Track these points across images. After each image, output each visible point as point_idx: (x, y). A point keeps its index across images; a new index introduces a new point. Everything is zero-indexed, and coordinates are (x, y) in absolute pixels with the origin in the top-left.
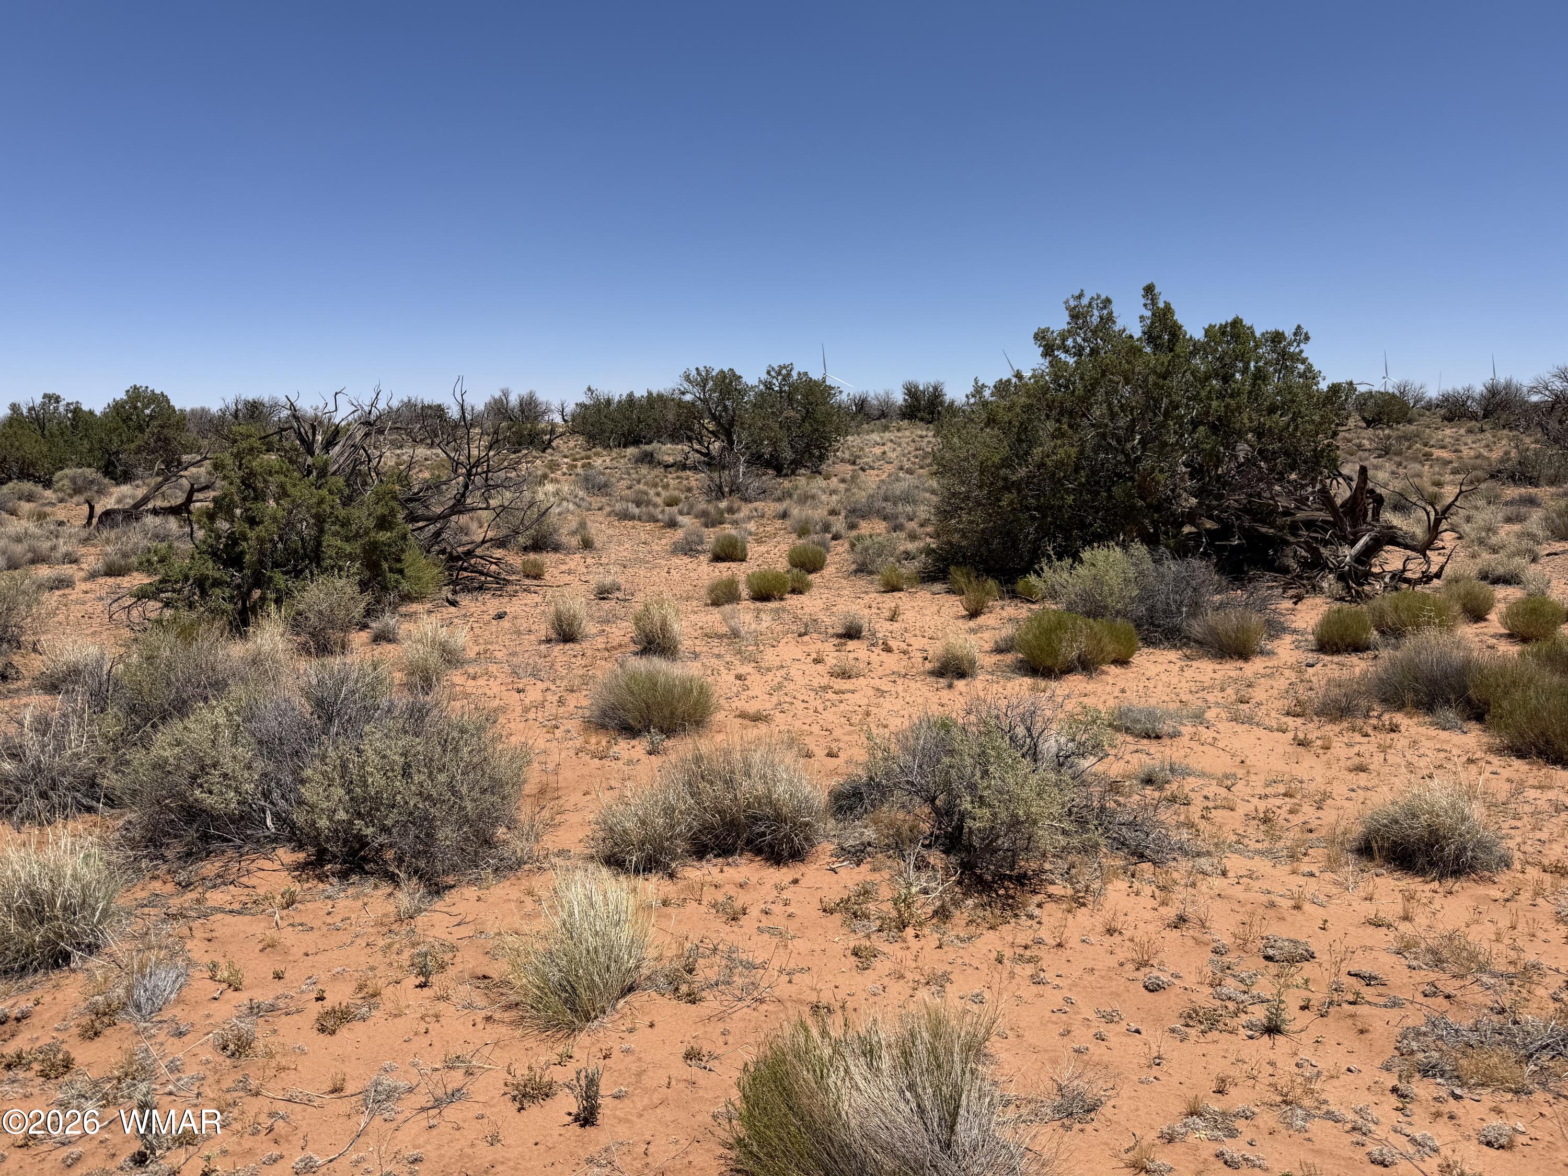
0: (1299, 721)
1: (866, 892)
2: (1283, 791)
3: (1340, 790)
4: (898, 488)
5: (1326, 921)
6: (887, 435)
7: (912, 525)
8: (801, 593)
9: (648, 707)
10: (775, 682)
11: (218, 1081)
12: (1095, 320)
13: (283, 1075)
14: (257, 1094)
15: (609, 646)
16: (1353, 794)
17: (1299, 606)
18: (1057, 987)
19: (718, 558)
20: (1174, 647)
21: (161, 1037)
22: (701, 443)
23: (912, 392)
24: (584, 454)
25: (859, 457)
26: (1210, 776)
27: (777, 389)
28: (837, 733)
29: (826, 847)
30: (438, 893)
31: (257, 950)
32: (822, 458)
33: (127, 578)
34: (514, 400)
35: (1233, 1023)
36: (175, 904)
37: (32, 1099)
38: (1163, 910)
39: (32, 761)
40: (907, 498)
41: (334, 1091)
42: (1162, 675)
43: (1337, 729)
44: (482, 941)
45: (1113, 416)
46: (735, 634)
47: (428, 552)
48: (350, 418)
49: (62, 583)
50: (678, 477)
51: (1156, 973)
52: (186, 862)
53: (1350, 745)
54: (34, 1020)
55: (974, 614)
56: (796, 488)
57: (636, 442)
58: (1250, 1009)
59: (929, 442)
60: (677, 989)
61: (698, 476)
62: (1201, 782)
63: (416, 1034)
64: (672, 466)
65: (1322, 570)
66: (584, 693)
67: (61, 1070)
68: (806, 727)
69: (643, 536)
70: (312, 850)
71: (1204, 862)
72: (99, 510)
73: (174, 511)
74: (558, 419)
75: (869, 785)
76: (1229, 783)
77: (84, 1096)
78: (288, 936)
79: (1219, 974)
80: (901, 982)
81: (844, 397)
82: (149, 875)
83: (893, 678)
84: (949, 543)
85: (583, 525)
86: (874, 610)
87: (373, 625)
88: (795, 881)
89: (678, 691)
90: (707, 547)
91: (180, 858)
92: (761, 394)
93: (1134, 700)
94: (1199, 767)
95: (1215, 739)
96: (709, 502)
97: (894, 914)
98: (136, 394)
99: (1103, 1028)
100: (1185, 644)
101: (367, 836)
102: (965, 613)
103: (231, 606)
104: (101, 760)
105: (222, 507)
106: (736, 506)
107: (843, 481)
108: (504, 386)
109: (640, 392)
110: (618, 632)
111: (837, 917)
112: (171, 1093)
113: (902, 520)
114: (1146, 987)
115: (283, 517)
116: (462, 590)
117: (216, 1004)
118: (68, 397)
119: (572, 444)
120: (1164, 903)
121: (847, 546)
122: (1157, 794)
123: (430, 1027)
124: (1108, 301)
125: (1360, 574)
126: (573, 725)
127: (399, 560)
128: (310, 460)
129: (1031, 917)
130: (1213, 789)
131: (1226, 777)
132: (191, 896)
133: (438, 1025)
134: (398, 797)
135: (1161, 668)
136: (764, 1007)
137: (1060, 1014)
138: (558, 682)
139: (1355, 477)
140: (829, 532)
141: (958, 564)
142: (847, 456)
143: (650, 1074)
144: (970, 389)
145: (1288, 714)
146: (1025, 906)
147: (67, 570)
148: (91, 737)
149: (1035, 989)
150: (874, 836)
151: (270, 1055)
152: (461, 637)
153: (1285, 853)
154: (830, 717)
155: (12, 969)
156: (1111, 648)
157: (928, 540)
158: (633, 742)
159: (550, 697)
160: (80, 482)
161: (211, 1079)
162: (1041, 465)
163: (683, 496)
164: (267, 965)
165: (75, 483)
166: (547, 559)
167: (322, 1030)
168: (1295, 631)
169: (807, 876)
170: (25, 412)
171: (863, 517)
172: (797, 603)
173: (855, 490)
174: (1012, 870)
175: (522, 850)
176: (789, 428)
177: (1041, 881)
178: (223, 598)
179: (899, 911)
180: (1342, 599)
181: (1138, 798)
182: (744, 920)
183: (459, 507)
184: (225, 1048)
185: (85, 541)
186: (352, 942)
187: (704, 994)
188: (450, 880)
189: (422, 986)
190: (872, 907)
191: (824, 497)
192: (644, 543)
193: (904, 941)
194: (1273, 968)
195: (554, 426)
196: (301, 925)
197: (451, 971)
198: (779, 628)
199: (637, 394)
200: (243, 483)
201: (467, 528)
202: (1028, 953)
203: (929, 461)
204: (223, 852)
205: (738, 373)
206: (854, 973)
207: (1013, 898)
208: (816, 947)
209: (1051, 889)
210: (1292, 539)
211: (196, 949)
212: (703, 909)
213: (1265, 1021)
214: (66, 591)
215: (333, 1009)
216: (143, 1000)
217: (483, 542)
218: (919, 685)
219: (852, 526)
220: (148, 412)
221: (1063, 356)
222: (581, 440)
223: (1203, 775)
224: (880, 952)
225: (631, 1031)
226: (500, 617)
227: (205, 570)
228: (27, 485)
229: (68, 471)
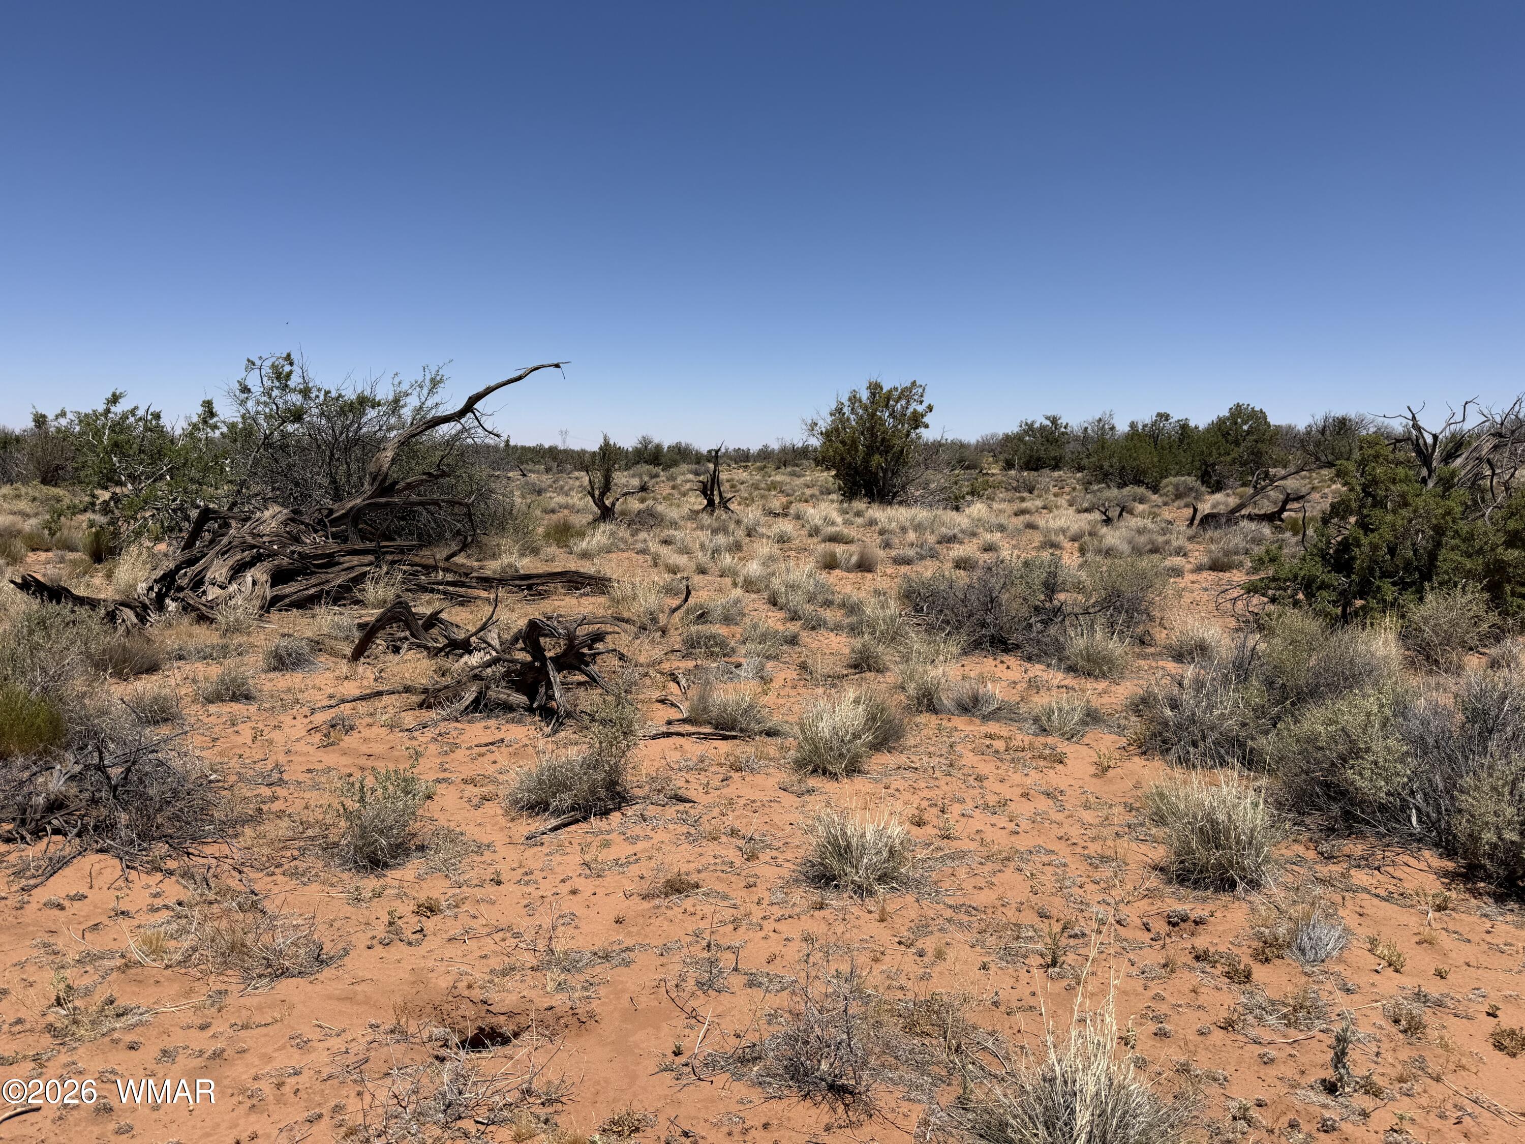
11: (1395, 1050)
13: (1463, 1073)
14: (1438, 1080)
21: (1329, 986)
31: (1413, 942)
36: (1321, 870)
37: (1222, 992)
39: (1188, 713)
48: (1478, 429)
49: (1177, 572)
52: (1328, 836)
54: (1211, 928)
67: (1243, 978)
70: (1462, 862)
72: (1199, 513)
73: (1269, 518)
77: (1264, 1009)
78: (1444, 939)
82: (1292, 837)
87: (1490, 651)
91: (1321, 830)
98: (1238, 412)
104: (1244, 725)
105: (1338, 513)
117: (1379, 976)
118: (1176, 416)
128: (1424, 472)
132: (1335, 868)
147: (1178, 561)
148: (1236, 702)
151: (1447, 1048)
155: (1188, 880)
160: (1181, 489)
161: (1387, 1045)
164: (1427, 960)
165: (1177, 490)
167: (1500, 1047)
170: (1141, 428)
178: (1328, 601)
184: (1396, 1022)
185: (1191, 538)
196: (1457, 933)
200: (1364, 490)
204: (1367, 836)
211: (1349, 917)
214: (1179, 580)
215: (1510, 1031)
216: (1307, 947)
220: (1245, 427)
227: (1314, 572)
228: (1141, 490)
229: (1172, 479)
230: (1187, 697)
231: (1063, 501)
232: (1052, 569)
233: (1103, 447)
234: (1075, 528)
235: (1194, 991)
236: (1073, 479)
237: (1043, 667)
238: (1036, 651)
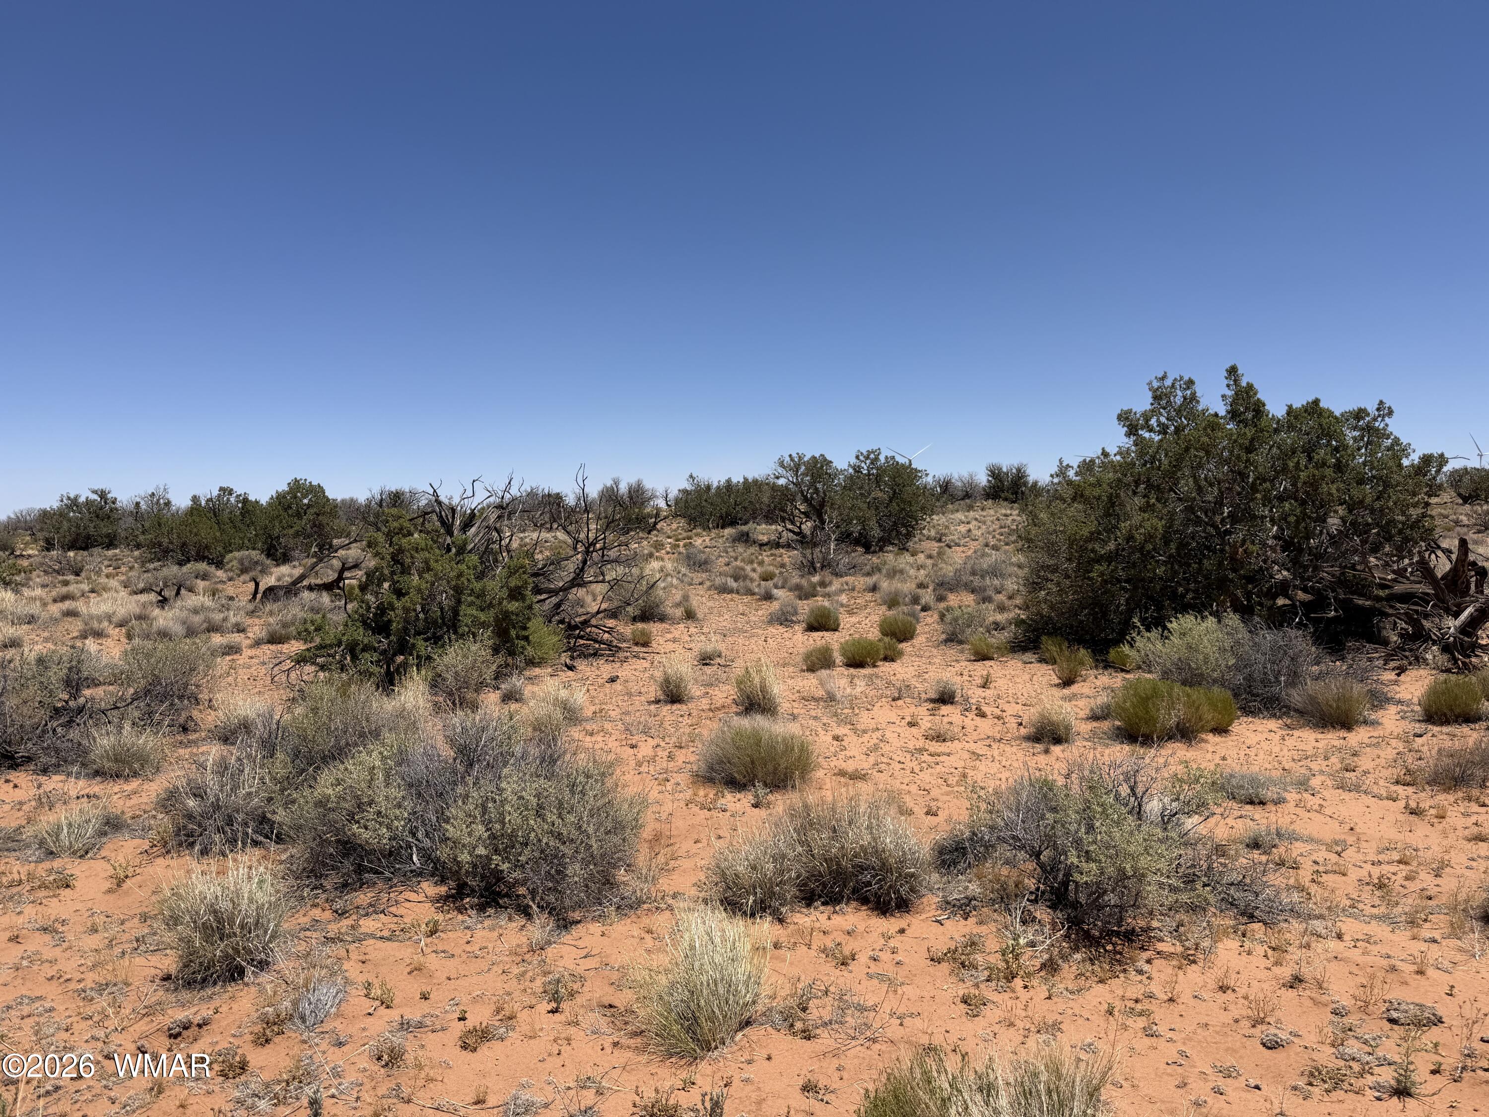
0: (1410, 790)
1: (973, 944)
2: (1397, 858)
3: (1458, 859)
4: (985, 563)
5: (1452, 987)
6: (972, 514)
7: (1001, 597)
8: (893, 660)
9: (753, 762)
10: (871, 744)
11: (374, 1088)
12: (1179, 400)
13: (431, 1085)
14: (409, 1101)
15: (713, 707)
16: (1474, 864)
17: (1403, 677)
18: (1170, 1040)
19: (811, 628)
20: (1274, 716)
21: (324, 1046)
22: (793, 523)
23: (995, 474)
24: (685, 534)
25: (945, 535)
26: (1318, 842)
27: (865, 472)
28: (935, 793)
29: (930, 902)
30: (565, 927)
31: (405, 973)
32: (909, 536)
33: (286, 646)
34: (623, 488)
35: (1358, 1083)
36: (333, 929)
37: (214, 1095)
38: (1277, 970)
39: (212, 799)
40: (994, 572)
41: (477, 1102)
42: (1262, 743)
43: (1451, 798)
44: (607, 973)
45: (1200, 489)
46: (831, 698)
47: (550, 621)
48: (485, 503)
49: (232, 650)
50: (772, 555)
51: (1273, 1031)
52: (342, 892)
53: (1466, 815)
54: (214, 1026)
55: (1067, 682)
56: (885, 563)
57: (733, 523)
58: (1376, 1070)
59: (1014, 520)
60: (792, 1025)
61: (790, 554)
62: (1310, 847)
63: (550, 1055)
64: (766, 544)
65: (1425, 641)
66: (692, 749)
67: (238, 1070)
68: (904, 787)
69: (741, 608)
70: (452, 884)
71: (1318, 925)
72: (262, 587)
73: (328, 587)
74: (662, 504)
75: (972, 839)
76: (1339, 849)
77: (257, 1096)
78: (432, 962)
79: (1341, 1035)
80: (1012, 1029)
81: (930, 479)
82: (310, 902)
83: (987, 742)
84: (1039, 614)
85: (686, 598)
86: (966, 678)
87: (503, 686)
88: (902, 931)
89: (781, 748)
90: (801, 618)
91: (336, 889)
92: (851, 476)
93: (1234, 766)
94: (1306, 833)
95: (1321, 806)
96: (802, 576)
97: (1002, 965)
98: (296, 487)
99: (1221, 1082)
100: (1284, 713)
101: (502, 871)
102: (1057, 681)
103: (378, 669)
104: (270, 800)
105: (372, 581)
106: (827, 580)
107: (930, 557)
108: (615, 476)
109: (738, 479)
110: (720, 695)
111: (945, 967)
112: (333, 1096)
113: (990, 592)
114: (1264, 1045)
115: (426, 588)
116: (579, 656)
117: (370, 1019)
118: (239, 489)
119: (674, 526)
120: (1277, 963)
121: (936, 617)
122: (1264, 858)
123: (563, 1049)
124: (1190, 383)
125: (1466, 645)
126: (683, 779)
127: (525, 628)
128: (449, 540)
129: (1140, 972)
130: (1322, 854)
131: (1336, 843)
132: (346, 923)
133: (569, 1048)
134: (533, 835)
135: (1261, 737)
136: (877, 1046)
137: (1174, 1067)
138: (667, 740)
139: (1455, 550)
140: (918, 604)
141: (1049, 634)
142: (933, 533)
143: (769, 1103)
144: (1055, 469)
145: (1397, 782)
146: (1133, 960)
147: (236, 638)
148: (262, 779)
149: (1148, 1041)
150: (979, 890)
151: (419, 1067)
152: (580, 697)
153: (1403, 918)
154: (926, 777)
155: (195, 982)
156: (1209, 716)
157: (1017, 611)
158: (738, 796)
159: (660, 753)
160: (246, 563)
161: (368, 1086)
162: (1130, 538)
163: (777, 572)
164: (415, 987)
165: (242, 564)
166: (654, 628)
167: (465, 1047)
168: (1400, 702)
169: (913, 927)
170: (203, 503)
171: (951, 590)
172: (889, 669)
173: (943, 565)
174: (1120, 926)
175: (642, 890)
176: (877, 508)
177: (1150, 937)
178: (372, 662)
179: (1007, 962)
180: (1448, 671)
181: (1245, 861)
182: (853, 966)
183: (577, 581)
184: (379, 1058)
185: (251, 613)
186: (489, 970)
187: (818, 1031)
188: (577, 915)
189: (554, 1011)
190: (979, 958)
191: (912, 572)
192: (743, 614)
193: (1013, 991)
194: (1399, 1031)
195: (659, 510)
196: (443, 952)
197: (580, 1000)
198: (872, 693)
199: (734, 480)
200: (392, 558)
201: (583, 601)
202: (1139, 1007)
203: (1013, 538)
204: (375, 883)
205: (829, 458)
206: (964, 1019)
207: (1121, 953)
208: (925, 994)
209: (1160, 946)
210: (1391, 611)
211: (351, 968)
212: (813, 953)
213: (1393, 1083)
214: (235, 657)
215: (475, 1028)
216: (307, 1013)
217: (598, 612)
218: (1014, 749)
219: (941, 599)
220: (306, 501)
221: (1147, 435)
222: (682, 522)
223: (1311, 840)
224: (989, 1001)
225: (749, 1062)
226: (613, 680)
227: (356, 636)
228: (202, 566)
229: (237, 554)
230: (211, 781)
231: (113, 583)
232: (74, 663)
233: (160, 525)
234: (121, 612)
235: (182, 1106)
236: (128, 556)
237: (63, 778)
238: (54, 760)
